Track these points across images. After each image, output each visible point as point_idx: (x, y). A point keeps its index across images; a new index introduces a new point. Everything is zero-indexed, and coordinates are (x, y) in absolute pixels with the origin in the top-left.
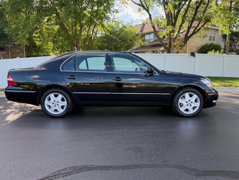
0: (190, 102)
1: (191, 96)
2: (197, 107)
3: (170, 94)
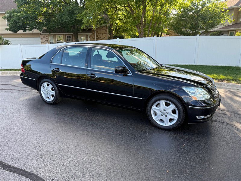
0: (165, 112)
1: (167, 105)
2: (175, 119)
3: (142, 98)
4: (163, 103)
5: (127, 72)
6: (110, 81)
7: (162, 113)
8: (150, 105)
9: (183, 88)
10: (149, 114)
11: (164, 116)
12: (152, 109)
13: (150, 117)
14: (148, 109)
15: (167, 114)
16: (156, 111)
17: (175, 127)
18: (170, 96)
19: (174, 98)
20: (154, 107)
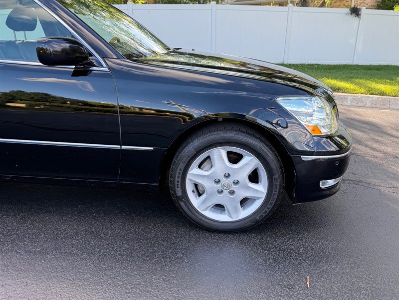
0: (230, 180)
1: (235, 158)
3: (152, 148)
4: (220, 154)
5: (87, 58)
6: (38, 100)
7: (219, 187)
8: (182, 166)
9: (280, 100)
10: (179, 193)
11: (226, 192)
12: (188, 177)
13: (182, 204)
14: (177, 179)
15: (234, 187)
16: (199, 181)
17: (258, 221)
18: (242, 132)
19: (255, 136)
20: (194, 172)
